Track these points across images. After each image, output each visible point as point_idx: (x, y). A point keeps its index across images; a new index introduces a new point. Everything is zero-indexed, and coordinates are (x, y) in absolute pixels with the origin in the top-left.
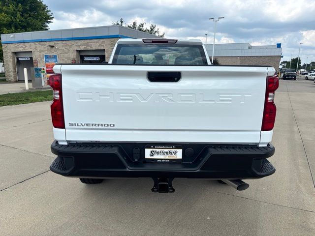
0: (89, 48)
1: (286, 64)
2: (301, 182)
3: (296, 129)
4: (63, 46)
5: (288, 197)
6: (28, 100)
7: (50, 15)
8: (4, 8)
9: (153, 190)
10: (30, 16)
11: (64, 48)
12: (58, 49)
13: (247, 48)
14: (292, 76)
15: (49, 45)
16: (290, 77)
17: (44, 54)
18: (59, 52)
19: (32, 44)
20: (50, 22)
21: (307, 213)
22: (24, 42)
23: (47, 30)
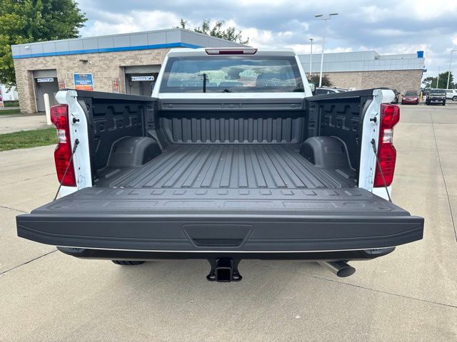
0: (138, 63)
1: (431, 82)
2: (441, 261)
3: (440, 179)
4: (100, 61)
5: (421, 284)
6: (48, 140)
7: (82, 16)
8: (15, 6)
9: (208, 278)
10: (53, 18)
11: (101, 63)
12: (94, 65)
13: (373, 59)
14: (440, 99)
15: (81, 59)
16: (437, 101)
17: (73, 72)
18: (96, 69)
19: (57, 58)
20: (82, 26)
21: (447, 308)
22: (44, 55)
23: (77, 37)
